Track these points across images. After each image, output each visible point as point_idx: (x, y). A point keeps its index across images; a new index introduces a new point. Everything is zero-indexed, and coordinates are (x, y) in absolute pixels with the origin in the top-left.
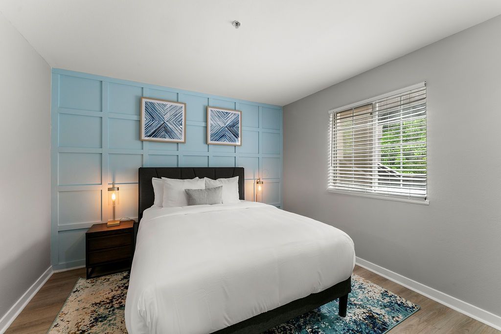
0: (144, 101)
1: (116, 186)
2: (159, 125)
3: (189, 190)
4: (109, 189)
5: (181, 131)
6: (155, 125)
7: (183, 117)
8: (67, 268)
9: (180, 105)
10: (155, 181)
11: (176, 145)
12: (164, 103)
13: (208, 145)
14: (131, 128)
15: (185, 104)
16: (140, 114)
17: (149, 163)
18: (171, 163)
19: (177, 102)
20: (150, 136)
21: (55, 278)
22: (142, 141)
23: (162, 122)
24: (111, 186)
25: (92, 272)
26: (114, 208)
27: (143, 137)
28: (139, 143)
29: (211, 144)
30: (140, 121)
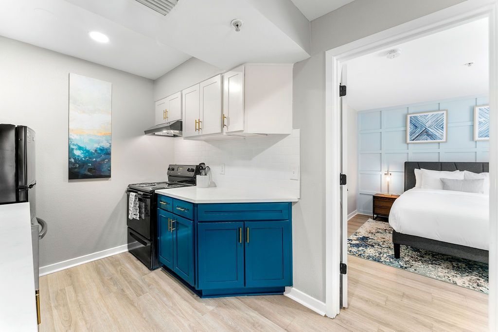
0: (409, 116)
1: (390, 173)
2: (421, 132)
3: (444, 179)
4: (385, 174)
5: (442, 133)
6: (418, 131)
7: (445, 122)
8: (364, 213)
9: (442, 112)
10: (417, 171)
11: (437, 145)
12: (426, 114)
13: (476, 142)
14: (399, 136)
15: (447, 111)
16: (406, 126)
17: (413, 159)
18: (434, 159)
19: (439, 110)
20: (413, 140)
21: (358, 216)
22: (408, 144)
23: (424, 129)
24: (387, 173)
25: (376, 218)
26: (388, 185)
27: (408, 141)
28: (406, 145)
29: (479, 141)
30: (406, 131)
